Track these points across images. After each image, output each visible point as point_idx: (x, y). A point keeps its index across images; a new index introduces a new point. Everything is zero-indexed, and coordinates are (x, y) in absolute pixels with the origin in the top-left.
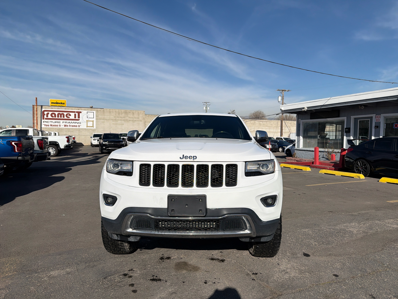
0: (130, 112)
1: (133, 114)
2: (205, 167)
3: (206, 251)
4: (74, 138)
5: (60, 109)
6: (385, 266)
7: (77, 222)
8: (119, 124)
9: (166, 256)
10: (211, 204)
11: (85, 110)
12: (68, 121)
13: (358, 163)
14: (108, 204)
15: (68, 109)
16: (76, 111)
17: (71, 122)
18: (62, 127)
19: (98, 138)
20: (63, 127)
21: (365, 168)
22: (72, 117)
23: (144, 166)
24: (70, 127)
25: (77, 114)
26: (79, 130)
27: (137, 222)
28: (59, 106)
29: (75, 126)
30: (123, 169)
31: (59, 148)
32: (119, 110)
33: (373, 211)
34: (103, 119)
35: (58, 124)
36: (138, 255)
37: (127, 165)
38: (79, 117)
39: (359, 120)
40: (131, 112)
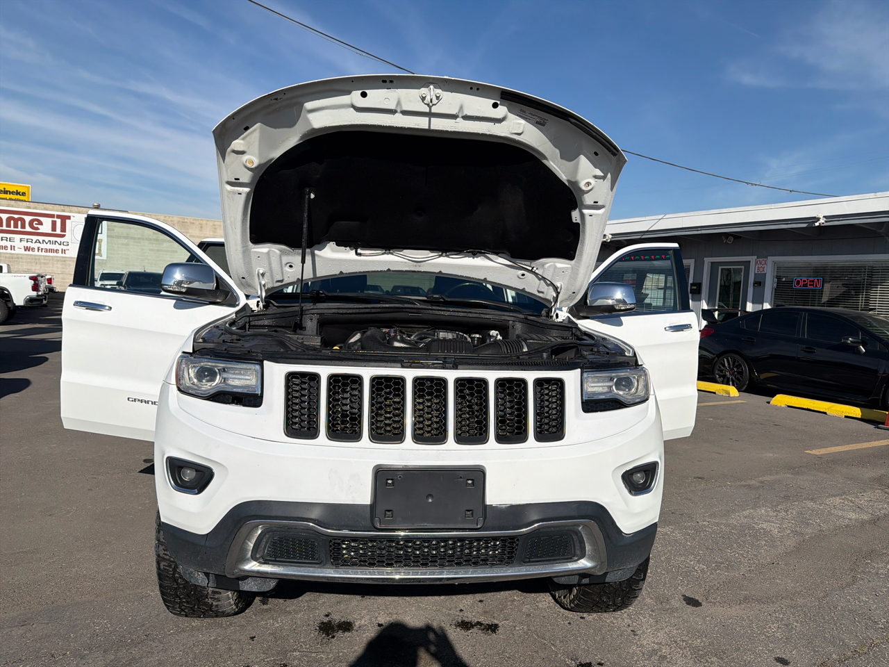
0: (193, 223)
1: (201, 227)
2: (477, 386)
3: (442, 597)
4: (50, 281)
5: (12, 207)
6: (880, 626)
7: (69, 512)
8: (165, 251)
9: (337, 618)
10: (498, 494)
11: (79, 213)
12: (35, 238)
13: (724, 361)
14: (182, 486)
15: (35, 208)
16: (56, 213)
17: (43, 241)
18: (17, 251)
19: (115, 283)
20: (22, 251)
21: (738, 373)
22: (46, 226)
23: (297, 378)
24: (40, 253)
25: (59, 221)
26: (65, 261)
27: (274, 544)
28: (10, 199)
29: (51, 251)
30: (229, 385)
31: (10, 305)
32: (165, 217)
33: (788, 476)
34: (127, 237)
35: (8, 244)
36: (259, 619)
37: (244, 375)
38: (63, 229)
39: (720, 268)
40: (197, 223)
